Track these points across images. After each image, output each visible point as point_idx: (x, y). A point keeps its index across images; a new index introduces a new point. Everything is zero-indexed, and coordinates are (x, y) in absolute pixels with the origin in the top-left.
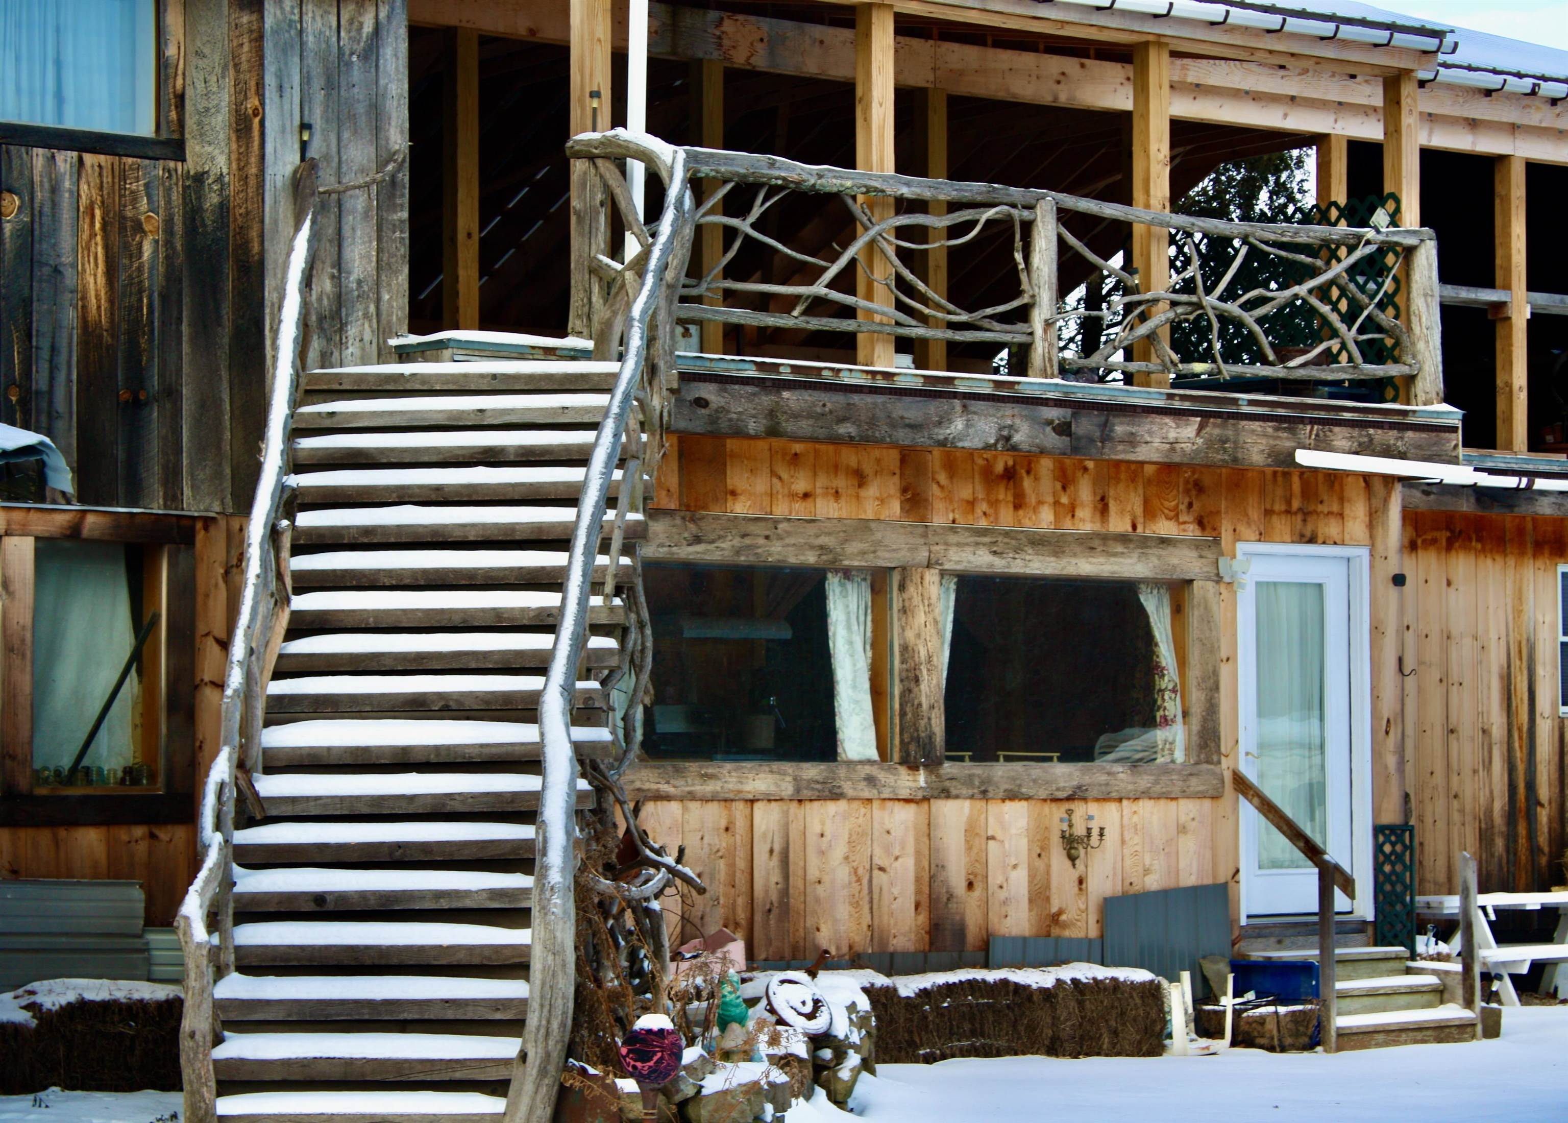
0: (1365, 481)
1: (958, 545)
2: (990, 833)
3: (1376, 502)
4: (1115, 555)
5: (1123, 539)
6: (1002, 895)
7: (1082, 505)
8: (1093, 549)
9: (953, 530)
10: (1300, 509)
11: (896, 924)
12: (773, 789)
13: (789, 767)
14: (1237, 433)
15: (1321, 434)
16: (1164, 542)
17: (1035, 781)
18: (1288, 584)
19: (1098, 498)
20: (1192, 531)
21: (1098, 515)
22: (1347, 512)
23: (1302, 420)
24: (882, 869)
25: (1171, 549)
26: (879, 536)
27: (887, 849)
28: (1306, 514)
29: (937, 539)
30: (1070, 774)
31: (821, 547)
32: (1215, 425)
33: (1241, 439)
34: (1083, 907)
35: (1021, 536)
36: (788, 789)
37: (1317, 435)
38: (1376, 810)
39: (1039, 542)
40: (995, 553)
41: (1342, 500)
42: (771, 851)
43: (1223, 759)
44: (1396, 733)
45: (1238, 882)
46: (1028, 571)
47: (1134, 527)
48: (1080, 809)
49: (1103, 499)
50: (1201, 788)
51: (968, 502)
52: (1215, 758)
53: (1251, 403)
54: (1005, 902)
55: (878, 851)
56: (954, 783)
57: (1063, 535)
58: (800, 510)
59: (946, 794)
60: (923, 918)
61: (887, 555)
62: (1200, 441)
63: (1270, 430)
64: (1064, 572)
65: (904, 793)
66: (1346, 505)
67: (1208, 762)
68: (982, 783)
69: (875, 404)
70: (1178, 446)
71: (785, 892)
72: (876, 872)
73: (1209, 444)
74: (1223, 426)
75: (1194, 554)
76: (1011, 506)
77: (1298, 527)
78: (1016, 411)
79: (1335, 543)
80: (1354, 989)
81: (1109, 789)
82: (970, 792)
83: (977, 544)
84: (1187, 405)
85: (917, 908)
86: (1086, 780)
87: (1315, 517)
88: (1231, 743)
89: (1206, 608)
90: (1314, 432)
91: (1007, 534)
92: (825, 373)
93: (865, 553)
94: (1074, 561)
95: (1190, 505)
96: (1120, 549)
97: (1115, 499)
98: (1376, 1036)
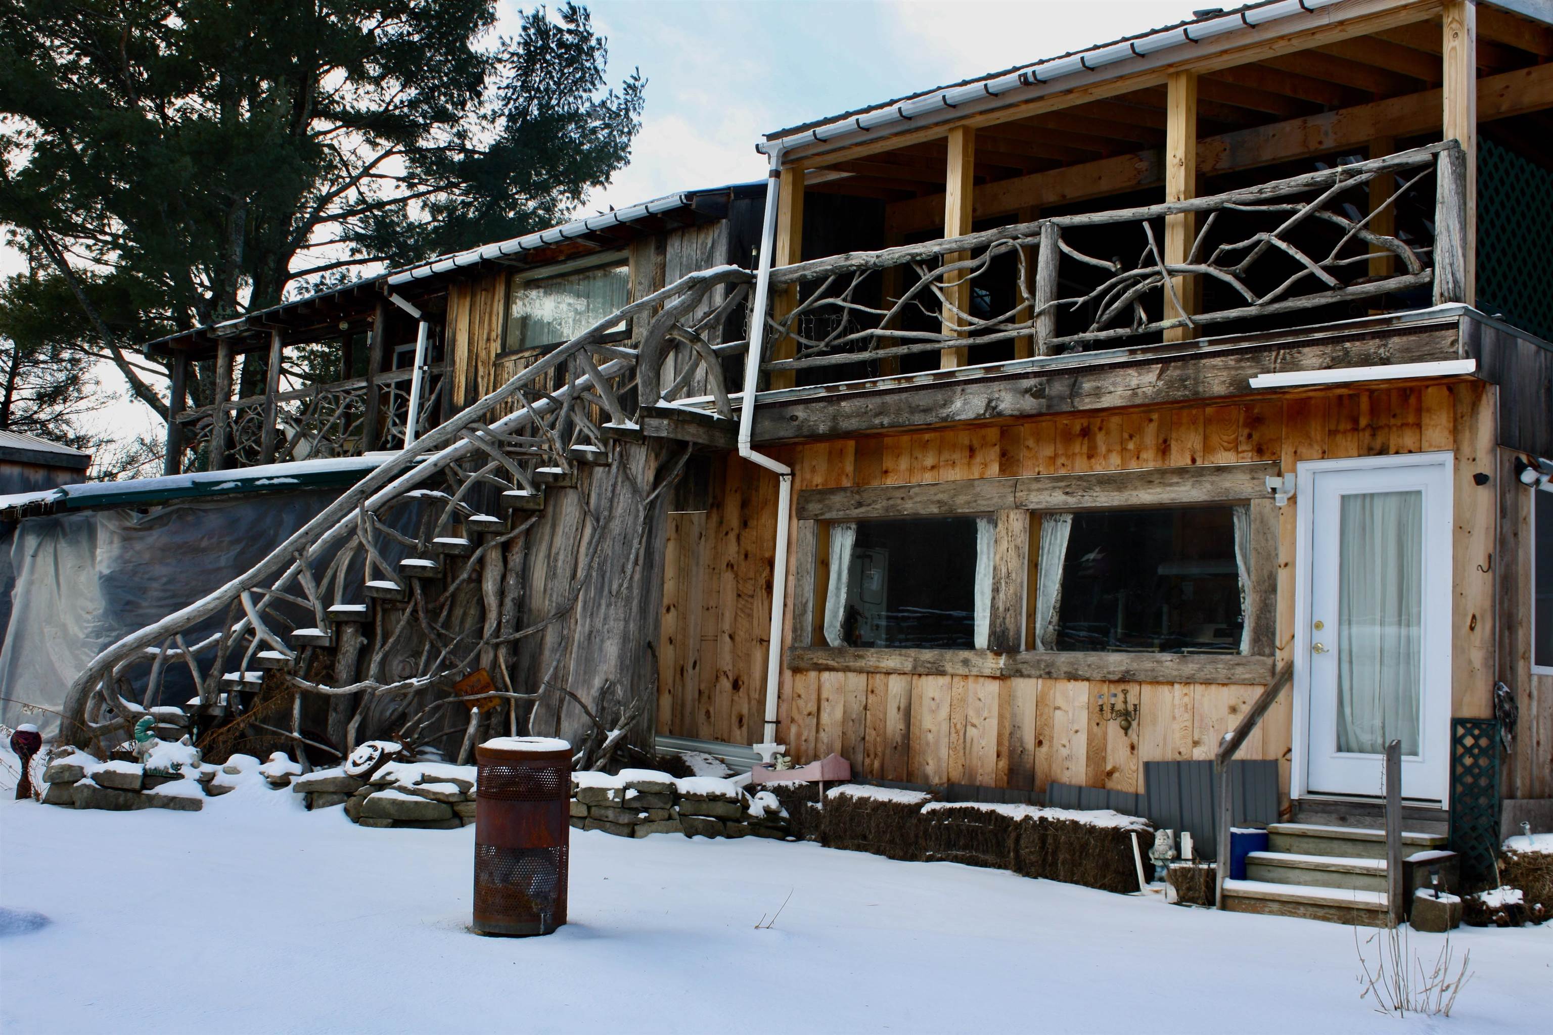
0: (1450, 389)
1: (1039, 490)
2: (1057, 705)
3: (1464, 408)
4: (1171, 485)
5: (1181, 472)
6: (1064, 752)
7: (1146, 449)
8: (1150, 482)
9: (1037, 480)
10: (1368, 426)
11: (982, 766)
12: (899, 666)
13: (913, 652)
14: (1198, 371)
15: (1288, 357)
16: (1220, 470)
17: (1089, 666)
18: (1387, 494)
19: (1161, 441)
20: (1248, 459)
21: (1160, 454)
22: (1423, 423)
23: (1269, 348)
24: (974, 726)
25: (1225, 475)
26: (978, 489)
27: (978, 712)
28: (1374, 430)
29: (1022, 488)
30: (1122, 661)
31: (939, 502)
32: (1175, 368)
33: (1201, 376)
34: (1134, 768)
35: (1093, 478)
36: (908, 666)
37: (1284, 359)
38: (1456, 703)
39: (1106, 481)
40: (1067, 493)
41: (1419, 411)
42: (899, 709)
43: (1278, 652)
44: (1483, 629)
45: (1290, 760)
46: (1098, 505)
47: (1194, 461)
48: (1133, 689)
49: (1165, 441)
50: (1247, 676)
51: (1050, 458)
52: (1267, 651)
53: (1211, 343)
54: (1067, 758)
55: (971, 713)
56: (1025, 666)
57: (1128, 474)
58: (928, 478)
59: (1020, 674)
60: (1003, 763)
61: (985, 503)
62: (1160, 383)
63: (1232, 363)
64: (1129, 503)
65: (987, 672)
66: (1424, 414)
67: (1260, 654)
68: (1047, 666)
69: (901, 400)
70: (1139, 391)
71: (907, 735)
72: (969, 728)
73: (1170, 384)
74: (1182, 368)
75: (1248, 477)
76: (1085, 457)
77: (1366, 442)
78: (1002, 387)
79: (1410, 452)
80: (1300, 862)
81: (1155, 674)
82: (1038, 673)
83: (1054, 488)
84: (1150, 356)
85: (998, 756)
86: (1135, 666)
87: (1386, 430)
88: (1286, 637)
89: (1262, 522)
90: (1281, 356)
91: (1080, 478)
92: (868, 385)
93: (969, 503)
94: (1134, 493)
95: (1250, 436)
96: (1175, 479)
97: (1177, 440)
98: (1270, 904)
